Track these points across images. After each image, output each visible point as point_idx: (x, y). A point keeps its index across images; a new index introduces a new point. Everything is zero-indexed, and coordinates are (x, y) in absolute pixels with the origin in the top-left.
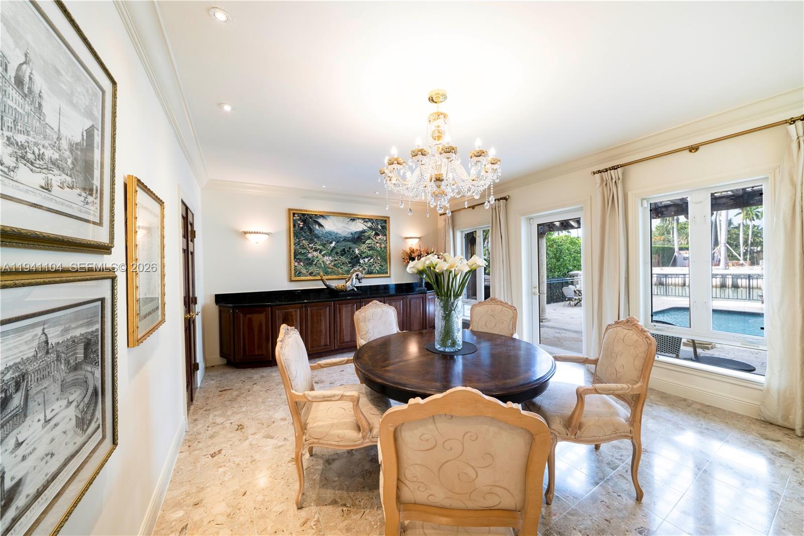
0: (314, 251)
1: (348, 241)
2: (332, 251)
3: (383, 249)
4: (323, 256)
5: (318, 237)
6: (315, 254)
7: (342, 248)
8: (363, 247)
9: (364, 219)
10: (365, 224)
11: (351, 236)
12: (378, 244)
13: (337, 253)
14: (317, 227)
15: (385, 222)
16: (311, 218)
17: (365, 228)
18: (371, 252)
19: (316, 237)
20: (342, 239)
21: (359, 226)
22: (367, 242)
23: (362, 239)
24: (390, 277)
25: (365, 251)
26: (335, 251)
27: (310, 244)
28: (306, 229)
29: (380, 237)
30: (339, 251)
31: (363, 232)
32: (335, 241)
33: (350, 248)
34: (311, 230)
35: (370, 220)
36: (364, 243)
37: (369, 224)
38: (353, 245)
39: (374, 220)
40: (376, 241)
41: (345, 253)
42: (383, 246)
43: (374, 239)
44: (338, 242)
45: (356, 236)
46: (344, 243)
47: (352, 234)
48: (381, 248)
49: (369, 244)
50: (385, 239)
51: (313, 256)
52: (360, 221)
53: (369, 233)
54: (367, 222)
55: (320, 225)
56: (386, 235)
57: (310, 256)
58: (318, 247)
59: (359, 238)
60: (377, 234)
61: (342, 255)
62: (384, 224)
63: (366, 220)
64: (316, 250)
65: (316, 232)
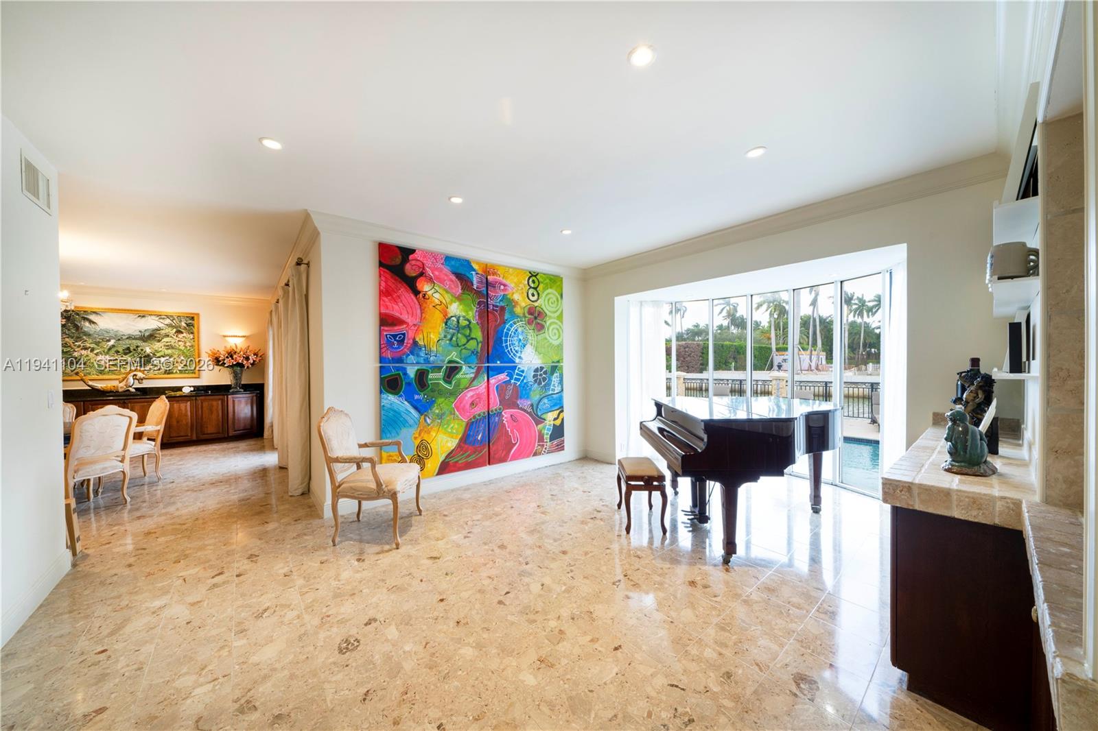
0: (82, 349)
1: (135, 339)
2: (110, 349)
3: (189, 348)
4: (97, 354)
5: (89, 335)
6: (84, 352)
7: (126, 347)
8: (157, 346)
9: (158, 316)
10: (161, 320)
11: (140, 333)
12: (180, 343)
13: (117, 352)
14: (87, 324)
15: (193, 318)
16: (78, 314)
17: (161, 325)
18: (169, 351)
19: (85, 335)
20: (124, 337)
21: (150, 324)
22: (163, 340)
23: (156, 337)
24: (199, 378)
25: (160, 349)
26: (113, 350)
27: (77, 342)
28: (69, 326)
29: (185, 335)
30: (120, 350)
31: (159, 329)
32: (114, 339)
33: (137, 347)
34: (77, 328)
35: (168, 317)
36: (159, 341)
37: (168, 321)
38: (139, 343)
39: (175, 317)
40: (178, 339)
41: (130, 352)
42: (188, 344)
43: (175, 337)
44: (119, 340)
45: (147, 334)
46: (127, 342)
47: (140, 331)
48: (186, 347)
49: (167, 342)
50: (192, 337)
51: (81, 355)
52: (153, 317)
53: (167, 331)
54: (164, 318)
55: (91, 322)
56: (192, 333)
57: (76, 354)
58: (88, 345)
59: (152, 336)
60: (179, 332)
61: (126, 354)
62: (190, 322)
63: (163, 317)
64: (86, 349)
65: (86, 330)
